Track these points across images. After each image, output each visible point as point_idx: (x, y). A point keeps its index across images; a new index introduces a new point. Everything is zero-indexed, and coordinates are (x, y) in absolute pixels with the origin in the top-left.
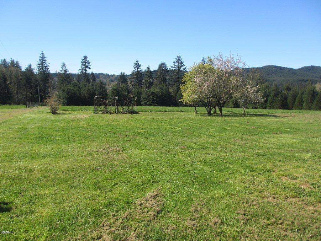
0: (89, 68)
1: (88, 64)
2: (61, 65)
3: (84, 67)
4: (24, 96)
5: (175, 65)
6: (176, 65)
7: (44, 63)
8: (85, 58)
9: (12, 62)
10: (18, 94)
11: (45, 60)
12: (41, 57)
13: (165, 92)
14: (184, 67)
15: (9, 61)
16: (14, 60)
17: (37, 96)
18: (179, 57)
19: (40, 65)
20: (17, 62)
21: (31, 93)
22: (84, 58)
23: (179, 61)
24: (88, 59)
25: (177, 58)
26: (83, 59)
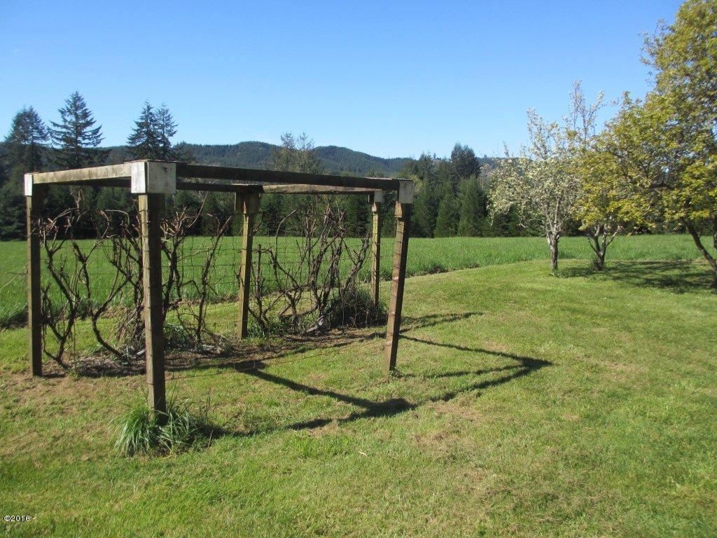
5: (65, 121)
6: (68, 119)
14: (94, 127)
18: (77, 98)
23: (77, 109)
25: (71, 100)
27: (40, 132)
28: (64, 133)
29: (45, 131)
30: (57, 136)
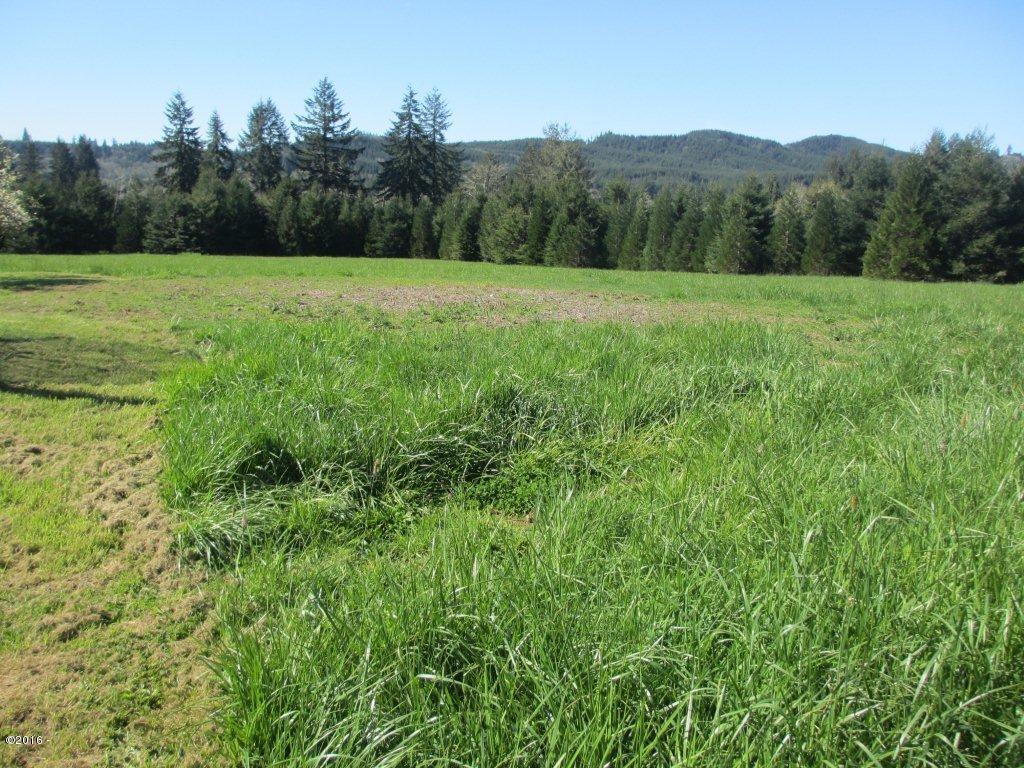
6: (317, 111)
13: (234, 206)
14: (344, 121)
18: (326, 85)
28: (311, 128)
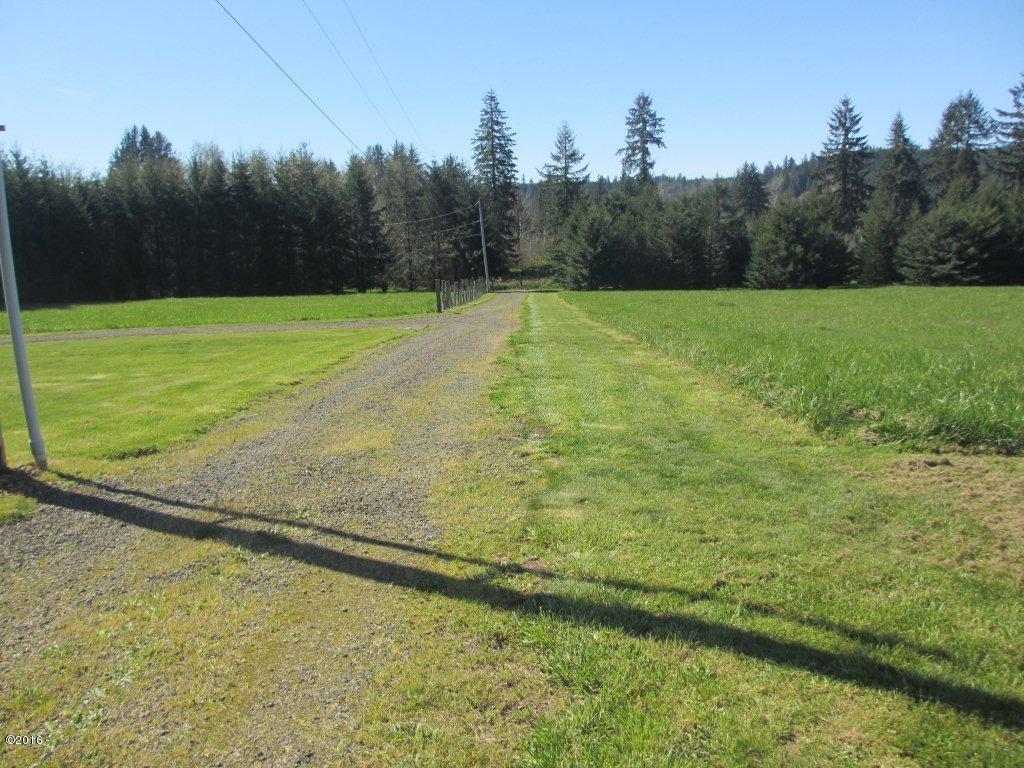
0: (658, 142)
1: (654, 125)
2: (554, 137)
3: (637, 138)
4: (431, 258)
5: (1018, 105)
7: (498, 135)
8: (644, 102)
9: (399, 151)
10: (409, 250)
11: (500, 120)
12: (487, 113)
15: (388, 150)
16: (402, 147)
17: (476, 253)
19: (484, 143)
20: (412, 151)
21: (456, 244)
22: (638, 104)
24: (652, 108)
26: (637, 107)
27: (981, 127)
28: (1015, 124)
29: (987, 126)
30: (1004, 131)
